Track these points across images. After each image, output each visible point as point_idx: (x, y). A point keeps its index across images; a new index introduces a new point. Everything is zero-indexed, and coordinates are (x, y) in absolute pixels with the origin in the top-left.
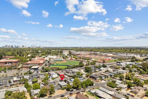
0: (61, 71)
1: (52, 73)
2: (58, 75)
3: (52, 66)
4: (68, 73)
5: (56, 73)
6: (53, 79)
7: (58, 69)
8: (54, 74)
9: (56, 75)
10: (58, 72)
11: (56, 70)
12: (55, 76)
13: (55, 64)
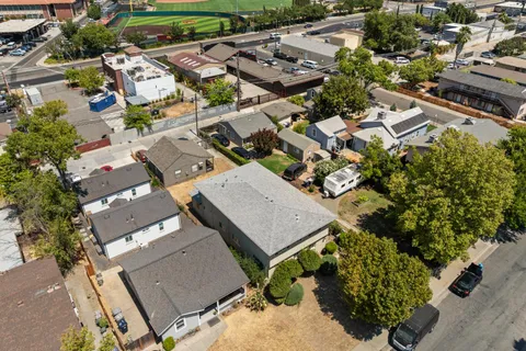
0: (193, 48)
1: (128, 65)
2: (179, 80)
3: (131, 21)
4: (252, 58)
5: (163, 60)
6: (137, 119)
7: (176, 36)
8: (149, 69)
9: (167, 84)
10: (173, 52)
11: (162, 40)
12: (155, 86)
13: (150, 9)
